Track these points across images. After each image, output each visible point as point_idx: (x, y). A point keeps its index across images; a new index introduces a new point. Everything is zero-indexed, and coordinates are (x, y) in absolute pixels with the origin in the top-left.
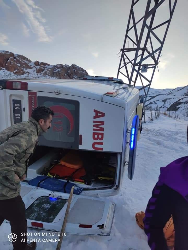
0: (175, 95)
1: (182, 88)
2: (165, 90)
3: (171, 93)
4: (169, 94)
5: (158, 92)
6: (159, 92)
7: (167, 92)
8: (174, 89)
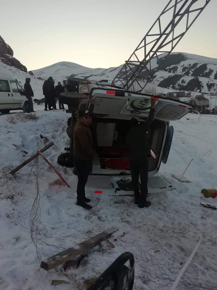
0: (108, 76)
1: (114, 69)
2: (98, 70)
3: (104, 74)
4: (102, 75)
5: (89, 71)
6: (91, 72)
7: (100, 72)
8: (107, 70)
